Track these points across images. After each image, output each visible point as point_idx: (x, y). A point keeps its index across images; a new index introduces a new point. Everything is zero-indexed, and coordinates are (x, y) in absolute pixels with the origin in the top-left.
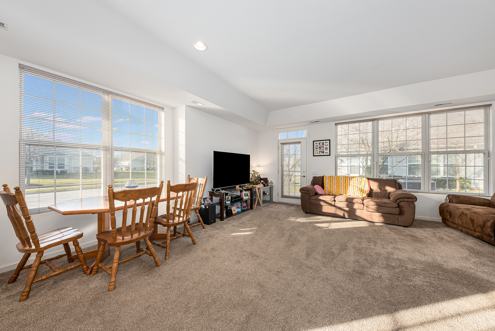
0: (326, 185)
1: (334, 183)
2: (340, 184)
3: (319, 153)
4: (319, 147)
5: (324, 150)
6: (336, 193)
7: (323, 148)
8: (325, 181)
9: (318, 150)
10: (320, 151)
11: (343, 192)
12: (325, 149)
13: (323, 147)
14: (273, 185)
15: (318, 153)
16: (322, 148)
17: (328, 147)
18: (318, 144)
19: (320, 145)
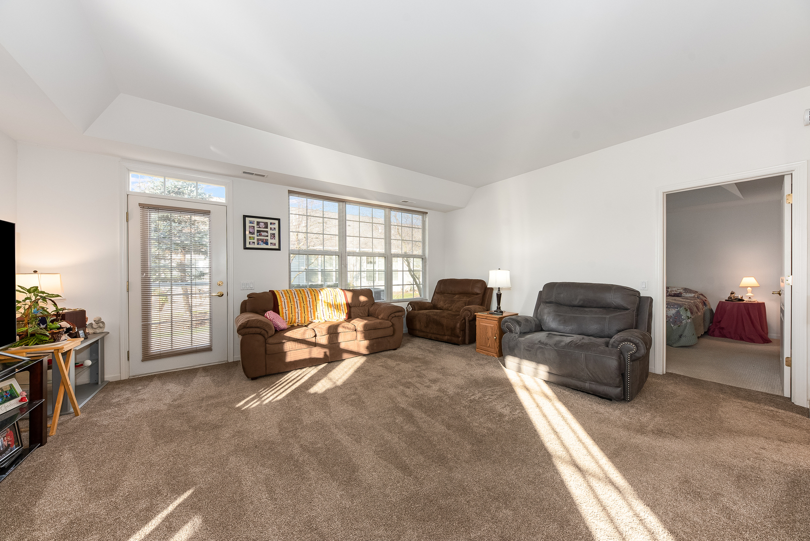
0: (282, 308)
1: (296, 303)
2: (307, 304)
3: (258, 244)
4: (258, 231)
5: (269, 238)
6: (301, 320)
7: (266, 234)
8: (281, 301)
9: (255, 236)
10: (261, 240)
11: (313, 318)
12: (269, 236)
13: (267, 232)
14: (105, 330)
15: (256, 243)
16: (263, 234)
17: (276, 232)
18: (255, 225)
19: (259, 227)
